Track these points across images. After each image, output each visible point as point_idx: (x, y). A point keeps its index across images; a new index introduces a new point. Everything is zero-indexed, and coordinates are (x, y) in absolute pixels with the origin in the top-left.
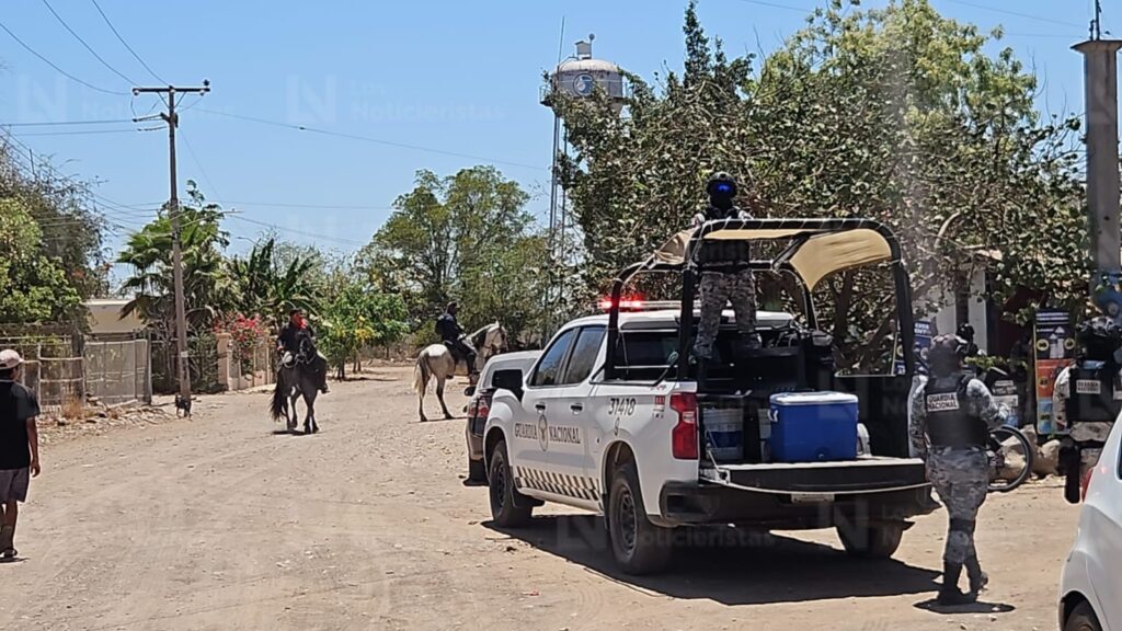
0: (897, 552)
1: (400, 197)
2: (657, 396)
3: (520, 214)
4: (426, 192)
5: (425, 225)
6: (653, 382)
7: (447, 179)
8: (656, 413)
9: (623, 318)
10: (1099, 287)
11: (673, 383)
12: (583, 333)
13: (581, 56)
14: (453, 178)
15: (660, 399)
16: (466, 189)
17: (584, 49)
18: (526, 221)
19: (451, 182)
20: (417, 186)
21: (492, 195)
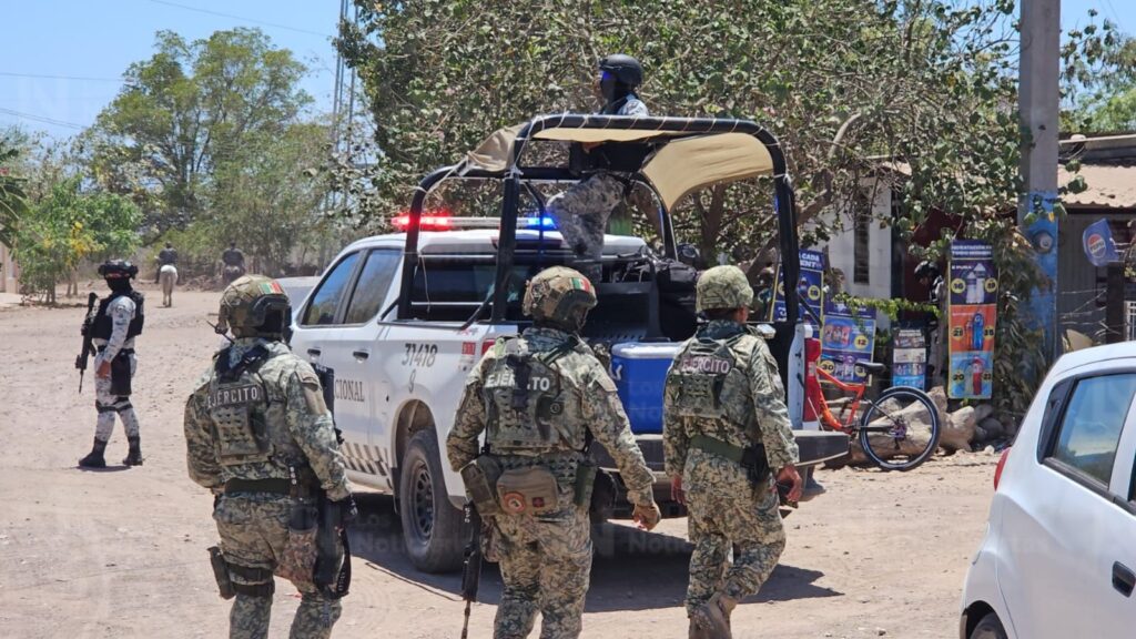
1: (133, 65)
2: (466, 343)
3: (294, 93)
4: (169, 60)
5: (167, 104)
6: (460, 324)
7: (197, 43)
8: (463, 364)
9: (425, 239)
10: (1029, 214)
12: (371, 257)
14: (205, 42)
15: (468, 347)
16: (222, 58)
18: (301, 103)
19: (201, 47)
20: (157, 51)
21: (257, 67)
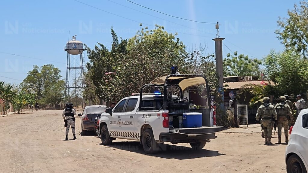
0: (204, 147)
1: (29, 72)
2: (158, 114)
3: (59, 75)
4: (36, 70)
5: (36, 78)
6: (158, 111)
7: (41, 67)
8: (158, 117)
9: (143, 97)
10: (221, 90)
11: (162, 111)
12: (129, 100)
13: (73, 40)
14: (43, 67)
15: (159, 115)
16: (46, 69)
17: (74, 38)
18: (60, 77)
19: (42, 68)
20: (34, 69)
21: (52, 71)
